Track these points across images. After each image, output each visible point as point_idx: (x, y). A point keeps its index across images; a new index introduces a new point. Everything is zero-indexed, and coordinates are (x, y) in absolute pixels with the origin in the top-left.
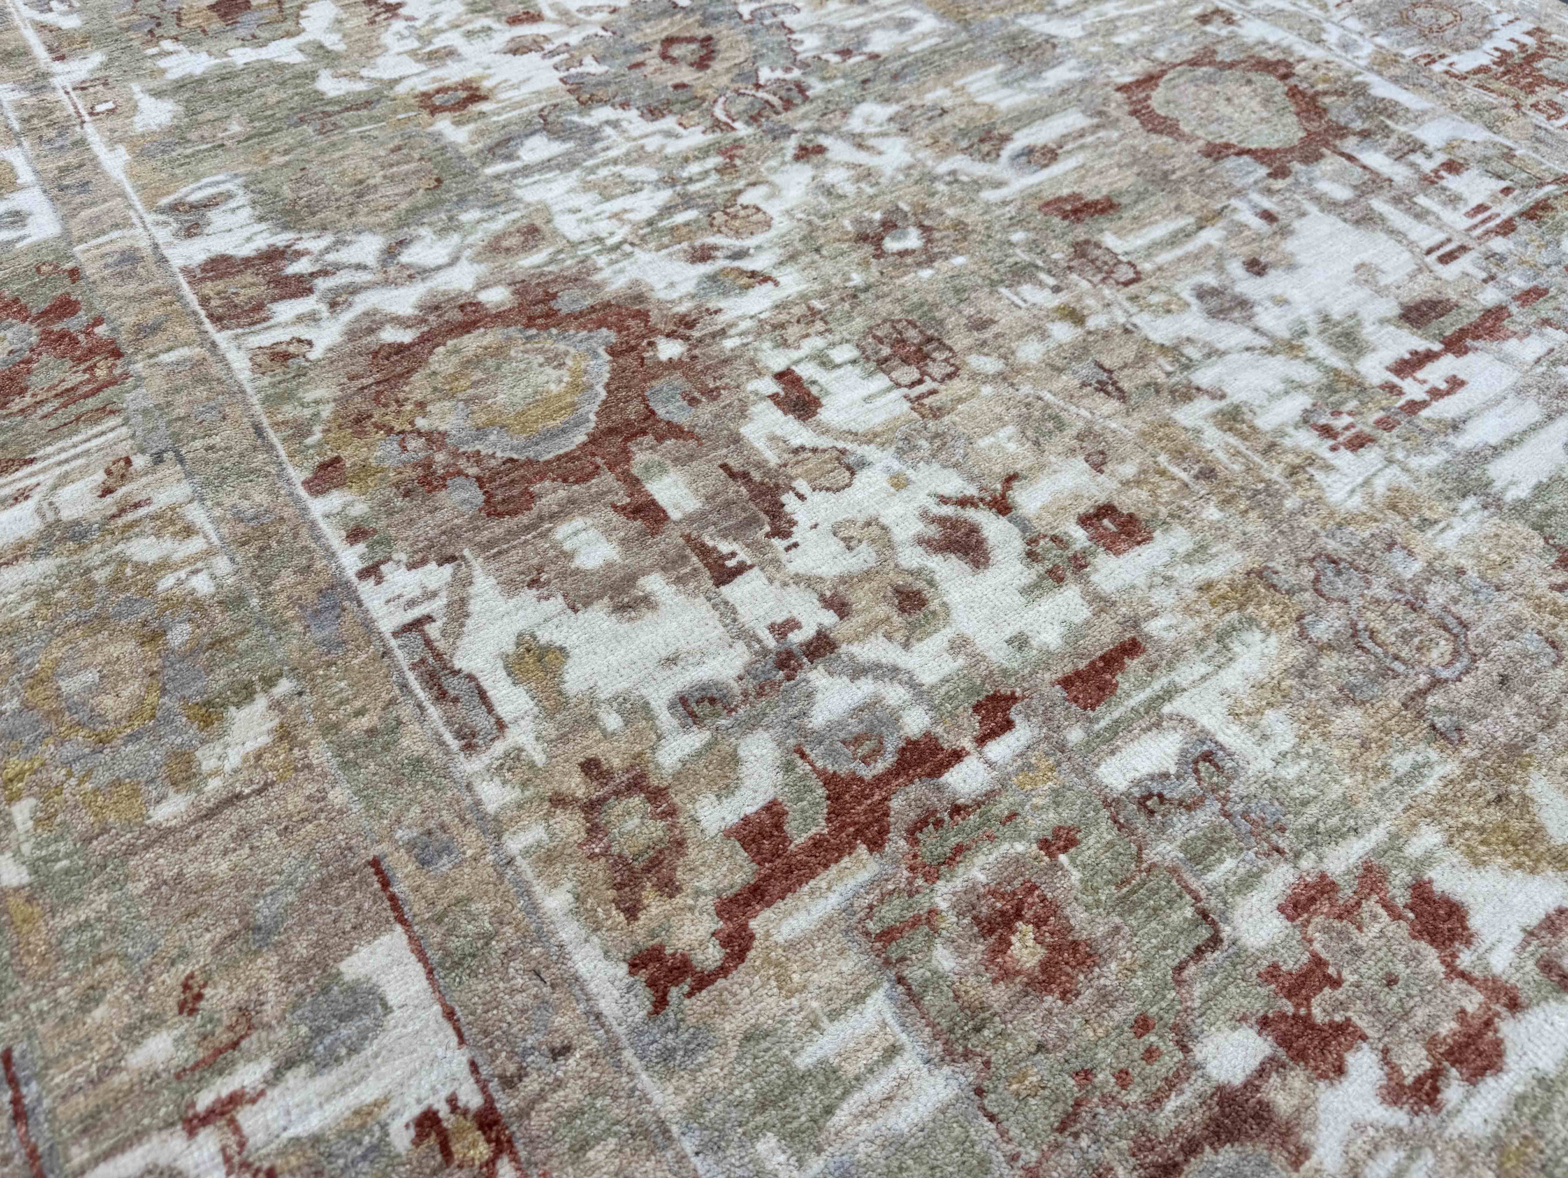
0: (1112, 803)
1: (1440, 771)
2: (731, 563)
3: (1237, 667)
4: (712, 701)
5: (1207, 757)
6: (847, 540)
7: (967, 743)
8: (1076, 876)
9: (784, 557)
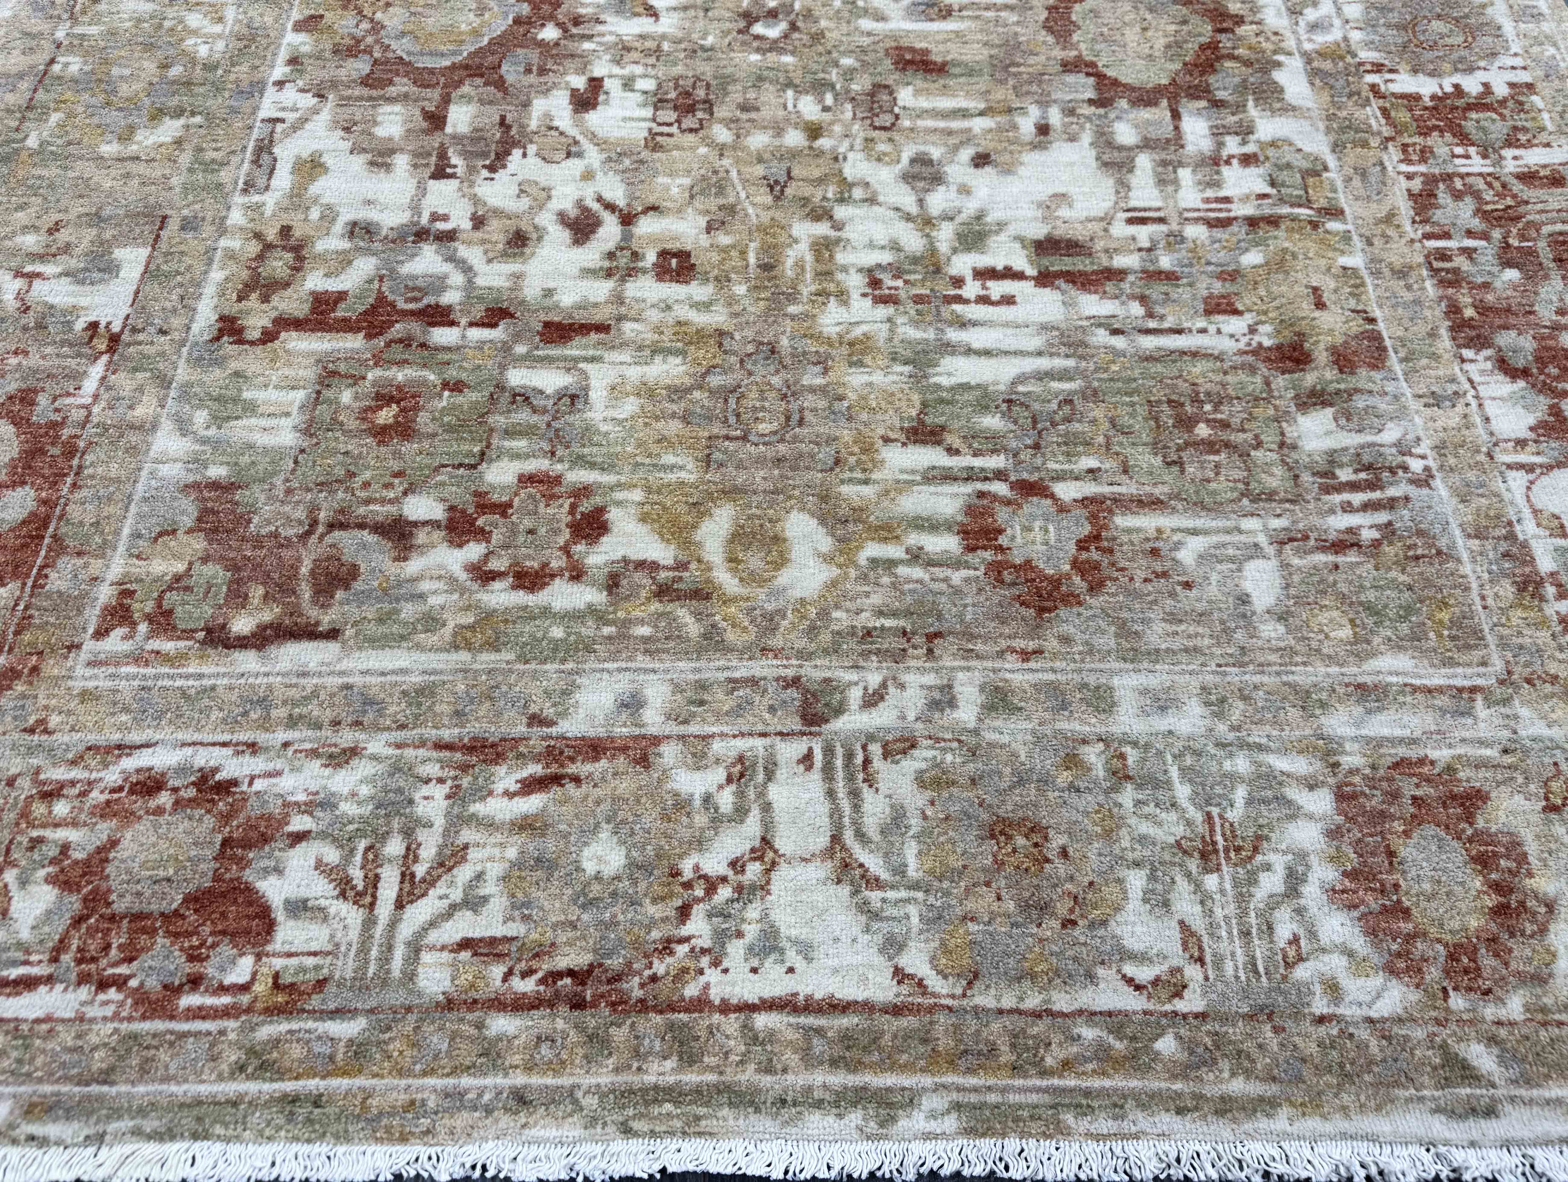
0: (501, 387)
1: (683, 475)
2: (449, 170)
3: (646, 369)
4: (368, 232)
5: (573, 397)
6: (522, 191)
7: (464, 321)
8: (444, 403)
9: (479, 181)
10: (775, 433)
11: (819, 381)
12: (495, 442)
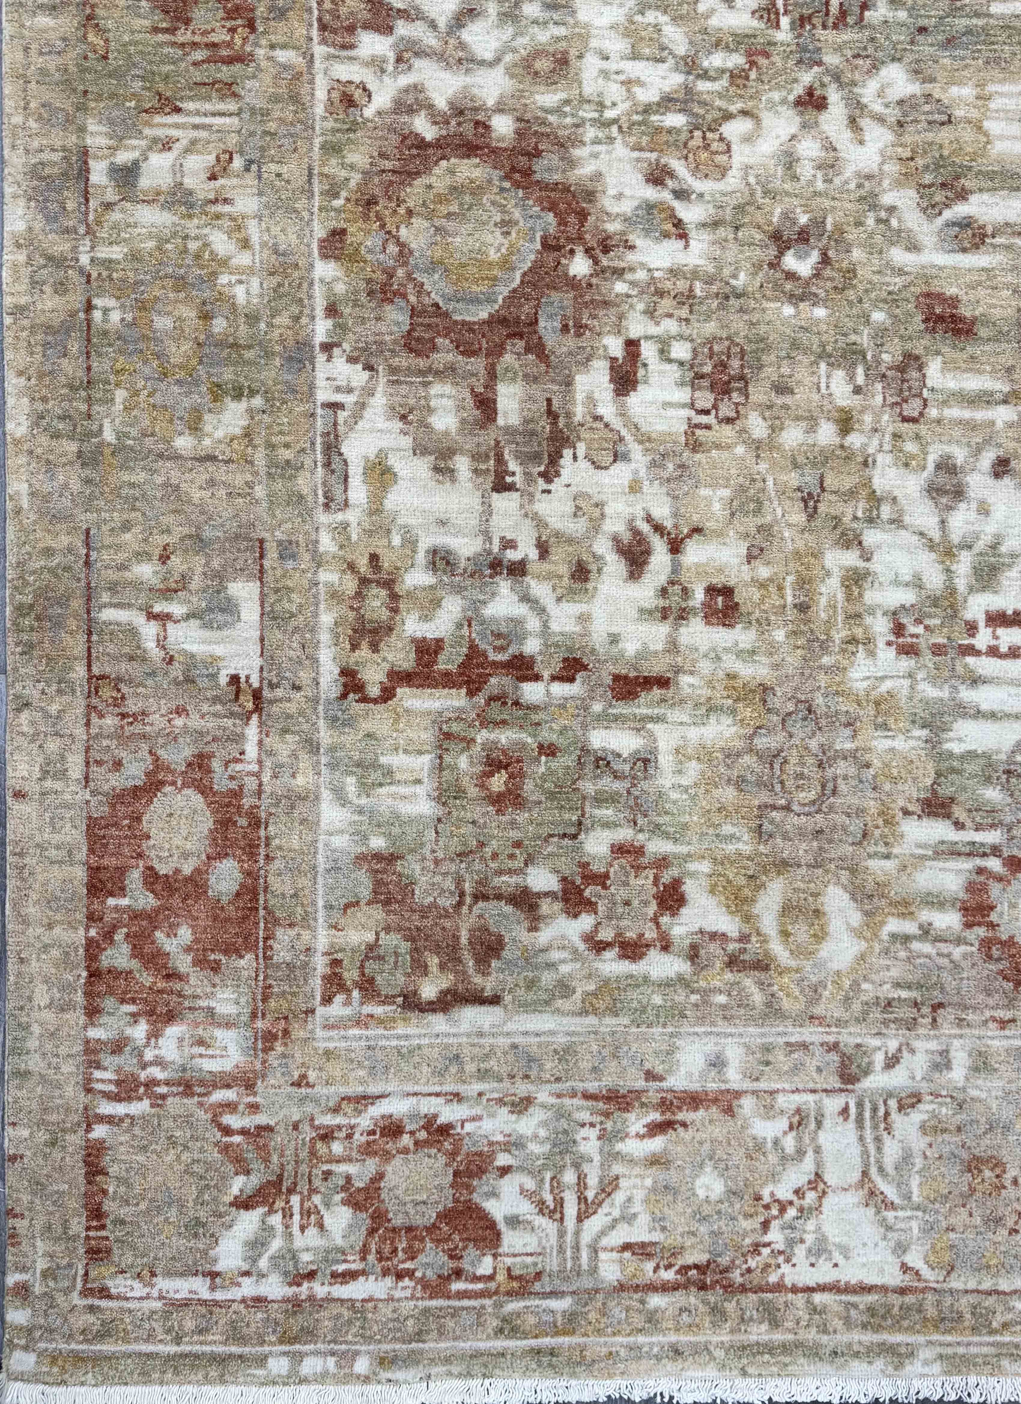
0: (585, 750)
1: (741, 846)
2: (509, 479)
3: (703, 730)
4: (448, 563)
5: (646, 761)
6: (578, 508)
7: (546, 674)
8: (542, 769)
9: (538, 495)
10: (813, 802)
11: (848, 746)
12: (587, 809)
